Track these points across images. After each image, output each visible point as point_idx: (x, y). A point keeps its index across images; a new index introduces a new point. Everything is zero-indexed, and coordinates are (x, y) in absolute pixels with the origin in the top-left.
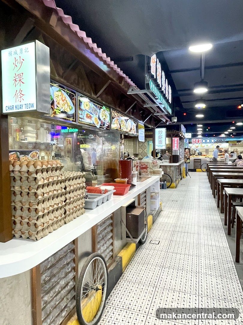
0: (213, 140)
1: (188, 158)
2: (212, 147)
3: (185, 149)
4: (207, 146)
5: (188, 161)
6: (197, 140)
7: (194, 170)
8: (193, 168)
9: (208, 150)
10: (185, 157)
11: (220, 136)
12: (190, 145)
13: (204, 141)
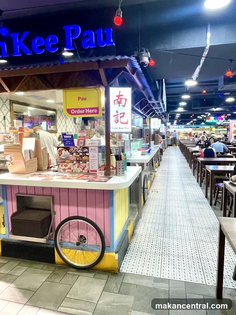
0: (183, 126)
1: (168, 137)
2: (182, 131)
3: (167, 132)
4: (179, 130)
5: (168, 139)
6: (173, 126)
7: (171, 145)
8: (170, 144)
9: (179, 132)
10: (167, 137)
11: (187, 124)
12: (169, 129)
13: (177, 127)
